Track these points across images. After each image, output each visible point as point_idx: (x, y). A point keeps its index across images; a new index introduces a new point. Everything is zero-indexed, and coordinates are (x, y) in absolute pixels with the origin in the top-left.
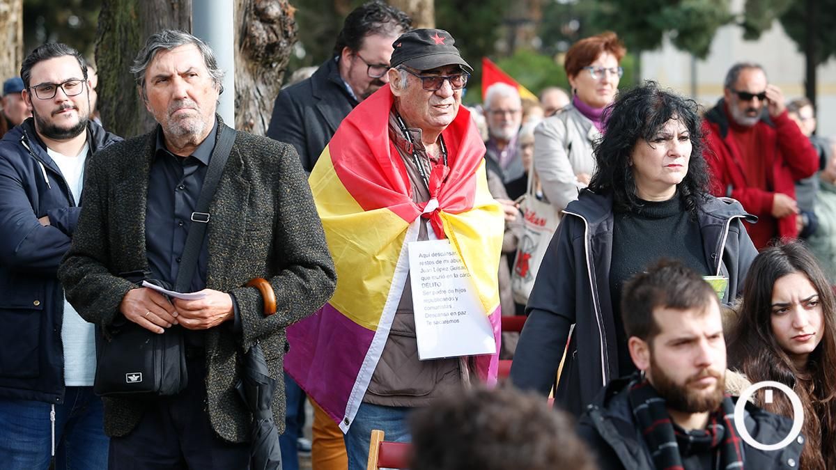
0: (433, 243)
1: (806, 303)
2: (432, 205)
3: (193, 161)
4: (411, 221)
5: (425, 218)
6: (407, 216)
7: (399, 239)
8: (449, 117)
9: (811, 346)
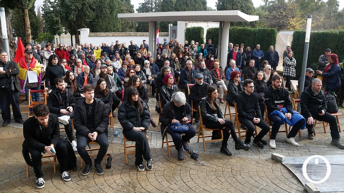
0: (31, 71)
1: (73, 75)
2: (30, 68)
3: (6, 64)
4: (28, 70)
5: (29, 69)
6: (27, 69)
7: (27, 71)
8: (32, 58)
9: (73, 79)
